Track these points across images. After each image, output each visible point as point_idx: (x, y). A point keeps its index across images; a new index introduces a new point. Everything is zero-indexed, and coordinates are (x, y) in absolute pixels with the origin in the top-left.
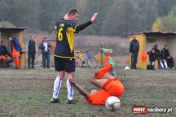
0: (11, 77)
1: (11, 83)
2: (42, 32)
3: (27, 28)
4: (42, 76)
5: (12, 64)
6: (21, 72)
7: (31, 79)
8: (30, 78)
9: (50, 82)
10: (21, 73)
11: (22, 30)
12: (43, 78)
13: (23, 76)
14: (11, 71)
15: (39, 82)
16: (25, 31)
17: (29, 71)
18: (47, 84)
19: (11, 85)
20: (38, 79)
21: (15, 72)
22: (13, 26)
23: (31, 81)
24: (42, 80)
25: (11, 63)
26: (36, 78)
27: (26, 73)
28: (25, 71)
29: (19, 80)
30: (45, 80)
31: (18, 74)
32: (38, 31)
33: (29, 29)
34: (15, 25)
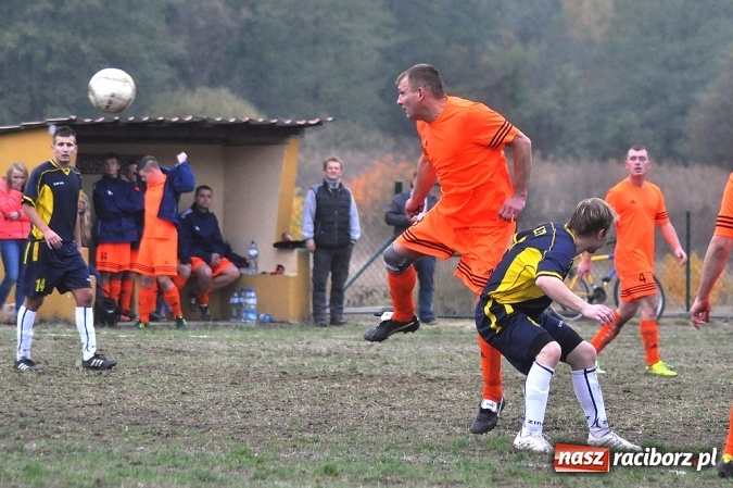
0: (238, 365)
1: (235, 394)
2: (391, 142)
3: (319, 124)
4: (388, 360)
5: (242, 300)
6: (288, 339)
7: (335, 377)
8: (332, 369)
9: (430, 393)
10: (289, 348)
11: (295, 130)
12: (393, 370)
13: (297, 361)
14: (238, 335)
15: (373, 390)
16: (310, 137)
17: (325, 337)
18: (416, 400)
19: (235, 405)
20: (371, 376)
21: (257, 339)
22: (249, 114)
23: (337, 385)
24: (387, 378)
25: (239, 296)
26: (361, 371)
27: (312, 347)
28: (304, 335)
29: (274, 381)
30: (403, 380)
31: (269, 350)
32: (376, 136)
33: (328, 129)
34: (260, 106)
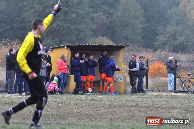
0: (110, 103)
1: (110, 110)
4: (146, 102)
6: (121, 97)
7: (133, 106)
8: (132, 104)
9: (156, 110)
10: (121, 99)
11: (123, 47)
12: (147, 105)
13: (124, 102)
14: (109, 96)
15: (142, 110)
17: (130, 97)
18: (153, 112)
19: (110, 113)
20: (142, 106)
21: (114, 97)
22: (111, 43)
23: (133, 108)
24: (146, 107)
26: (139, 105)
27: (127, 99)
28: (125, 96)
29: (118, 107)
30: (149, 107)
31: (117, 100)
